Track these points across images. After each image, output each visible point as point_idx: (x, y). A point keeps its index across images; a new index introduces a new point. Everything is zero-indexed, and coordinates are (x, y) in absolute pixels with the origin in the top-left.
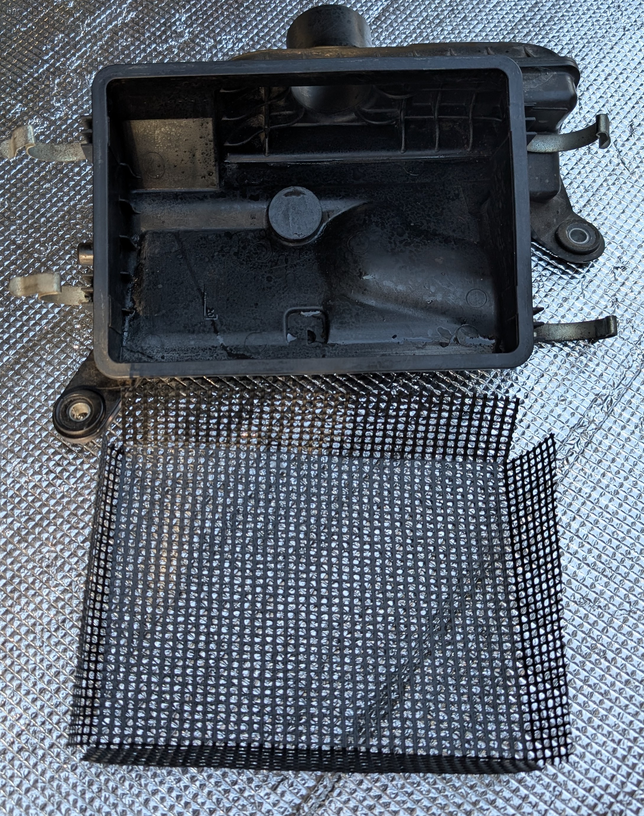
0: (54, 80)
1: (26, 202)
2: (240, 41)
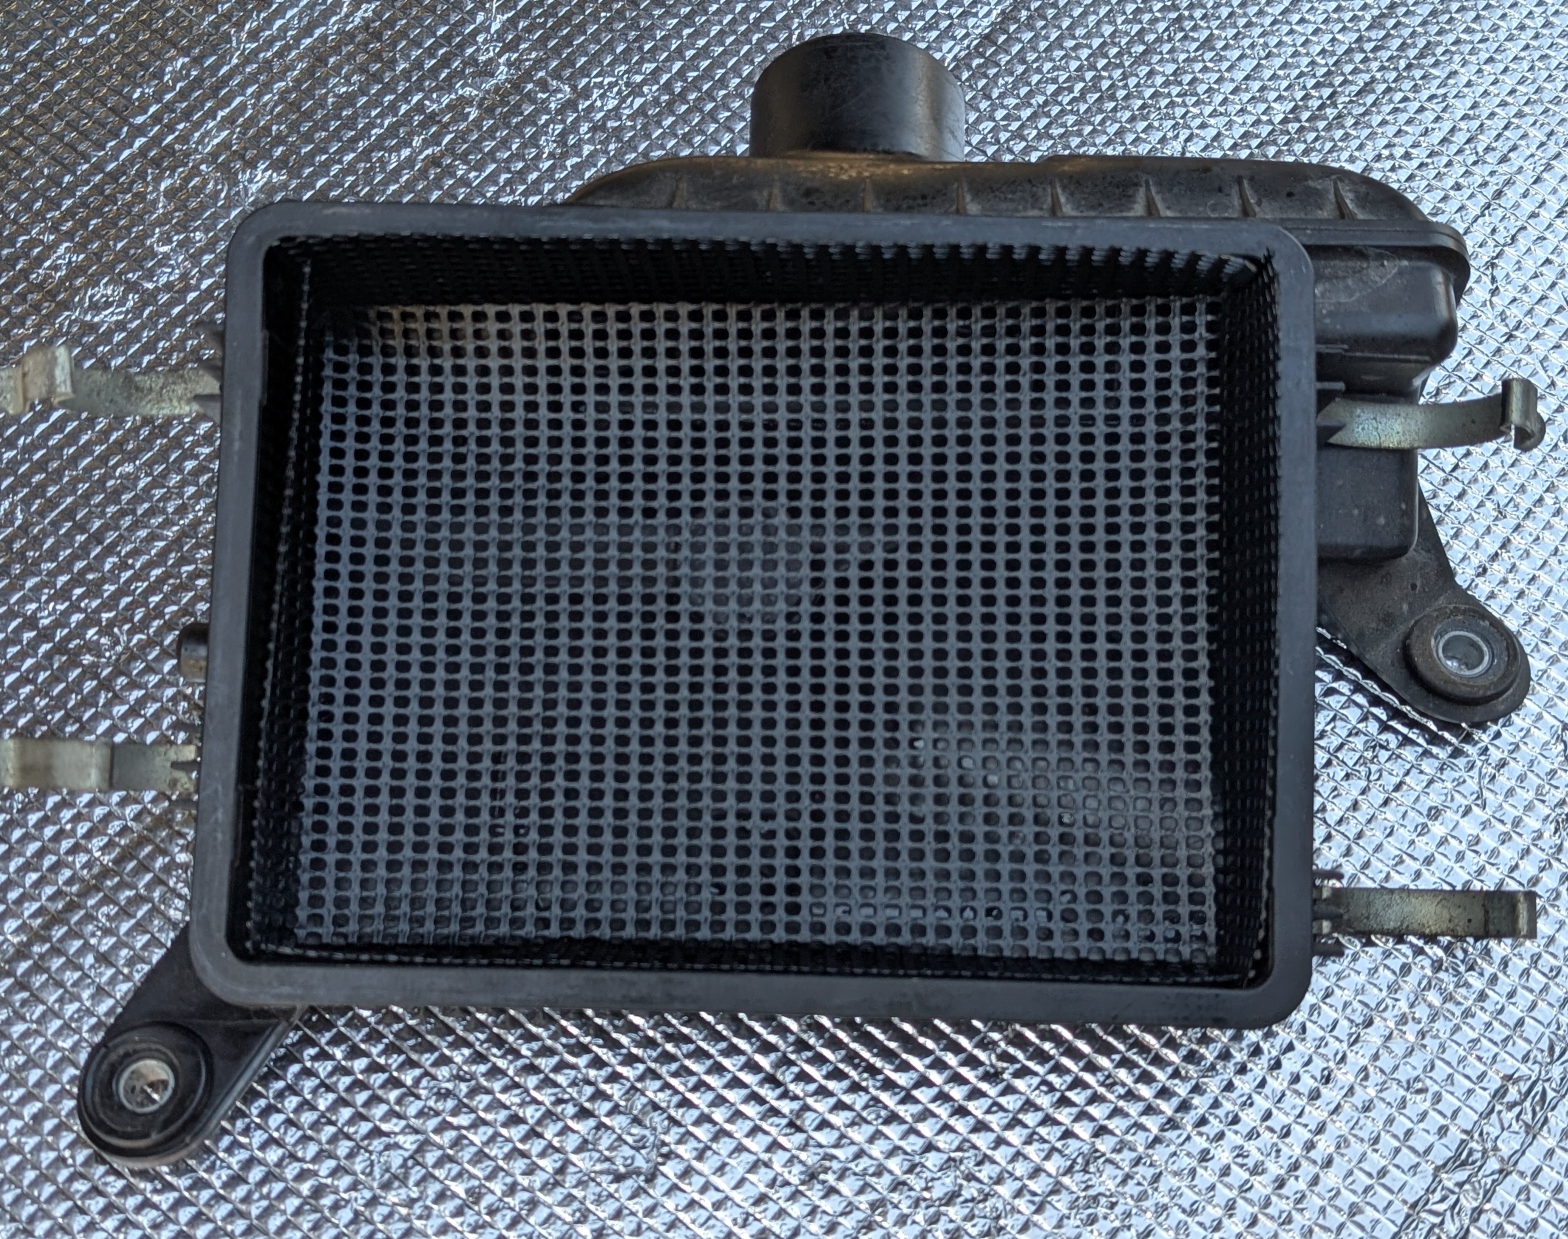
0: (157, 180)
1: (69, 513)
2: (636, 90)
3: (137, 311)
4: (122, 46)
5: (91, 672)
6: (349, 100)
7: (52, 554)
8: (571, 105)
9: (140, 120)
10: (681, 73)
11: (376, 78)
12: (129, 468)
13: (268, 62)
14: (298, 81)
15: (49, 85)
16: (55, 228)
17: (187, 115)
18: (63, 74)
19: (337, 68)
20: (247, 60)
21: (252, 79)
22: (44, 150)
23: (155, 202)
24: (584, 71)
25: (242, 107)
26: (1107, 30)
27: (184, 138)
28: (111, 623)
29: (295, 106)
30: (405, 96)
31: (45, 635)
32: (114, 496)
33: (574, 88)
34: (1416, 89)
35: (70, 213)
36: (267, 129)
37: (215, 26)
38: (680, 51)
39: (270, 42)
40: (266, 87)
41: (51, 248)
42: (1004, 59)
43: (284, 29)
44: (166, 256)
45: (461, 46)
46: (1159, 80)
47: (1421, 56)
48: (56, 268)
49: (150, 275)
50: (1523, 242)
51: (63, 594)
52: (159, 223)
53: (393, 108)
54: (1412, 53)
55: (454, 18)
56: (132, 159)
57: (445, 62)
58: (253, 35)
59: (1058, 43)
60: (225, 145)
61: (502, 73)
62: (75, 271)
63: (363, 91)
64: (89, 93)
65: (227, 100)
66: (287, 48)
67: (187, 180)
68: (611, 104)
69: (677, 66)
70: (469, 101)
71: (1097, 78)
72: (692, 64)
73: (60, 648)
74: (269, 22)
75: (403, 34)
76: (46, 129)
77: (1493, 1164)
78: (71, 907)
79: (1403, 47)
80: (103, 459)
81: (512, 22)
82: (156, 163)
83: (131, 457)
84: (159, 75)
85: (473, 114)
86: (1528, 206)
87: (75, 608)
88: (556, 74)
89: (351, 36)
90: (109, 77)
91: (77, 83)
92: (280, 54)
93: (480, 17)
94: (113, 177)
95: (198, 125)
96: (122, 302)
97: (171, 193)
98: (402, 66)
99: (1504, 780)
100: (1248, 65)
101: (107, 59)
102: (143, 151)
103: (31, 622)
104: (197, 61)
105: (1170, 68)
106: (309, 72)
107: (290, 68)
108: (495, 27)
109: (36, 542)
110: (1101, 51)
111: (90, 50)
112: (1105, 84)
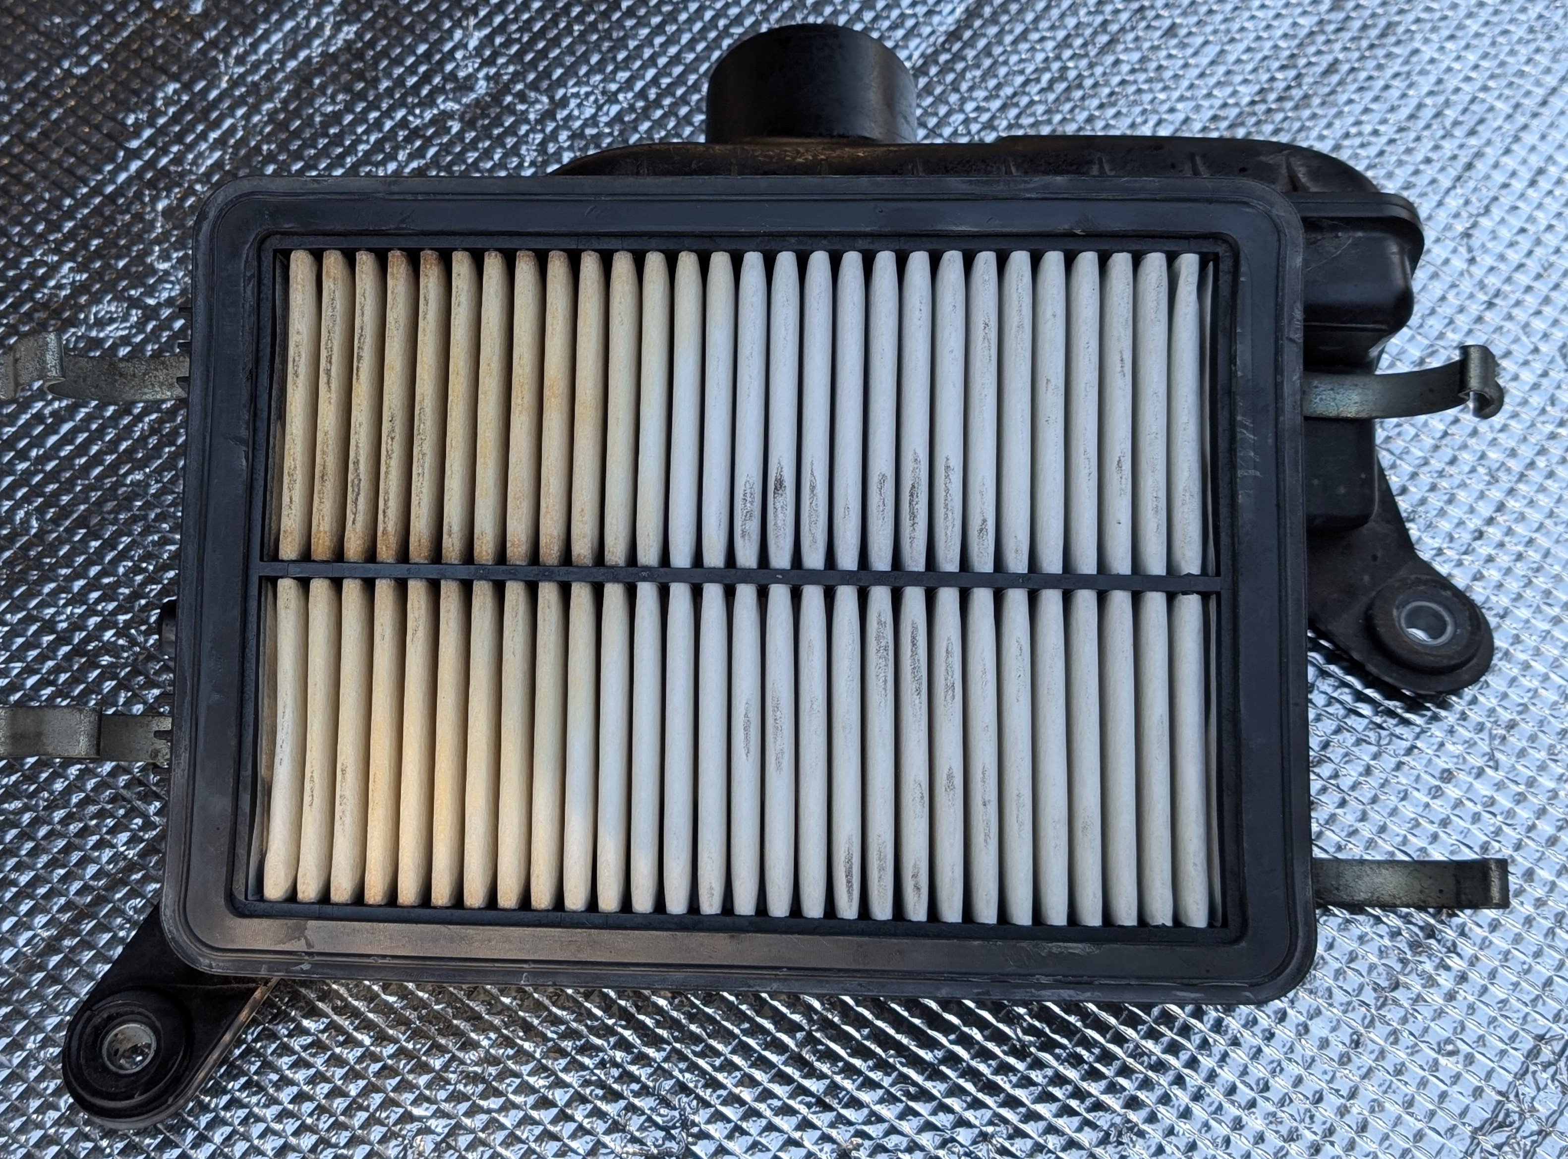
0: (154, 200)
1: (82, 522)
2: (612, 98)
3: (140, 326)
4: (114, 76)
5: (109, 673)
6: (336, 117)
7: (67, 561)
8: (548, 115)
9: (135, 144)
10: (655, 81)
11: (361, 96)
12: (138, 476)
13: (255, 84)
14: (285, 102)
15: (46, 114)
16: (57, 251)
17: (179, 138)
18: (59, 103)
19: (322, 89)
20: (234, 83)
21: (241, 101)
22: (44, 176)
23: (154, 221)
24: (561, 82)
25: (232, 129)
26: (1071, 22)
27: (178, 160)
28: (128, 624)
29: (283, 126)
30: (388, 114)
31: (63, 638)
32: (126, 503)
33: (551, 98)
34: (1380, 67)
35: (71, 235)
36: (258, 149)
37: (202, 51)
38: (653, 60)
39: (256, 66)
40: (255, 109)
41: (54, 269)
42: (970, 54)
43: (269, 53)
44: (166, 273)
45: (441, 63)
46: (1125, 68)
47: (1383, 35)
48: (59, 287)
49: (151, 291)
50: (1497, 212)
51: (79, 599)
52: (158, 241)
53: (378, 124)
54: (1374, 33)
55: (434, 36)
56: (129, 181)
57: (426, 78)
58: (240, 60)
59: (1023, 36)
60: (218, 165)
61: (482, 86)
62: (79, 289)
63: (349, 108)
64: (85, 121)
65: (217, 124)
66: (273, 71)
67: (182, 200)
68: (589, 112)
69: (651, 73)
70: (450, 115)
71: (1064, 69)
72: (664, 72)
73: (78, 651)
74: (254, 47)
75: (385, 53)
76: (45, 155)
77: (1531, 1126)
78: (100, 901)
79: (1365, 27)
80: (113, 468)
81: (490, 38)
82: (152, 184)
83: (140, 465)
84: (152, 99)
85: (455, 126)
86: (1499, 177)
87: (91, 611)
88: (534, 86)
89: (334, 57)
90: (103, 103)
91: (72, 111)
92: (267, 77)
93: (458, 34)
94: (111, 199)
95: (190, 147)
96: (125, 318)
97: (167, 213)
98: (385, 84)
99: (1516, 741)
100: (1212, 51)
101: (100, 88)
102: (140, 172)
103: (49, 626)
104: (187, 87)
105: (1136, 56)
106: (295, 94)
107: (278, 89)
108: (473, 43)
109: (52, 549)
110: (1066, 43)
111: (83, 79)
112: (1072, 74)
